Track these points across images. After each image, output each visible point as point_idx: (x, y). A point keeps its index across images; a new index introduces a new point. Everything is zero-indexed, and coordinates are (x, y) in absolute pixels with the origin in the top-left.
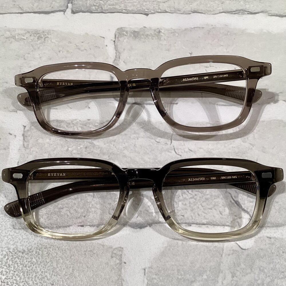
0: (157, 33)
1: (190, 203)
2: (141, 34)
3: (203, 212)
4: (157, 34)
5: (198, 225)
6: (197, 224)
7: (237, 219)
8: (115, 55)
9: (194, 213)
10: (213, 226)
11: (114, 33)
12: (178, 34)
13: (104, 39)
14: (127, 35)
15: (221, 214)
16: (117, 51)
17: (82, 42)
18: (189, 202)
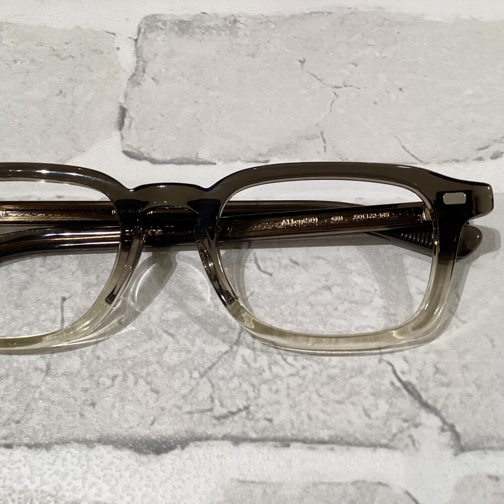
0: (230, 23)
1: (288, 387)
2: (196, 25)
3: (322, 411)
4: (229, 25)
5: (309, 445)
6: (304, 441)
7: (409, 428)
8: (135, 65)
9: (298, 414)
10: (345, 448)
11: (137, 25)
12: (276, 26)
13: (113, 36)
14: (164, 27)
15: (368, 416)
16: (140, 58)
17: (66, 43)
18: (285, 384)
